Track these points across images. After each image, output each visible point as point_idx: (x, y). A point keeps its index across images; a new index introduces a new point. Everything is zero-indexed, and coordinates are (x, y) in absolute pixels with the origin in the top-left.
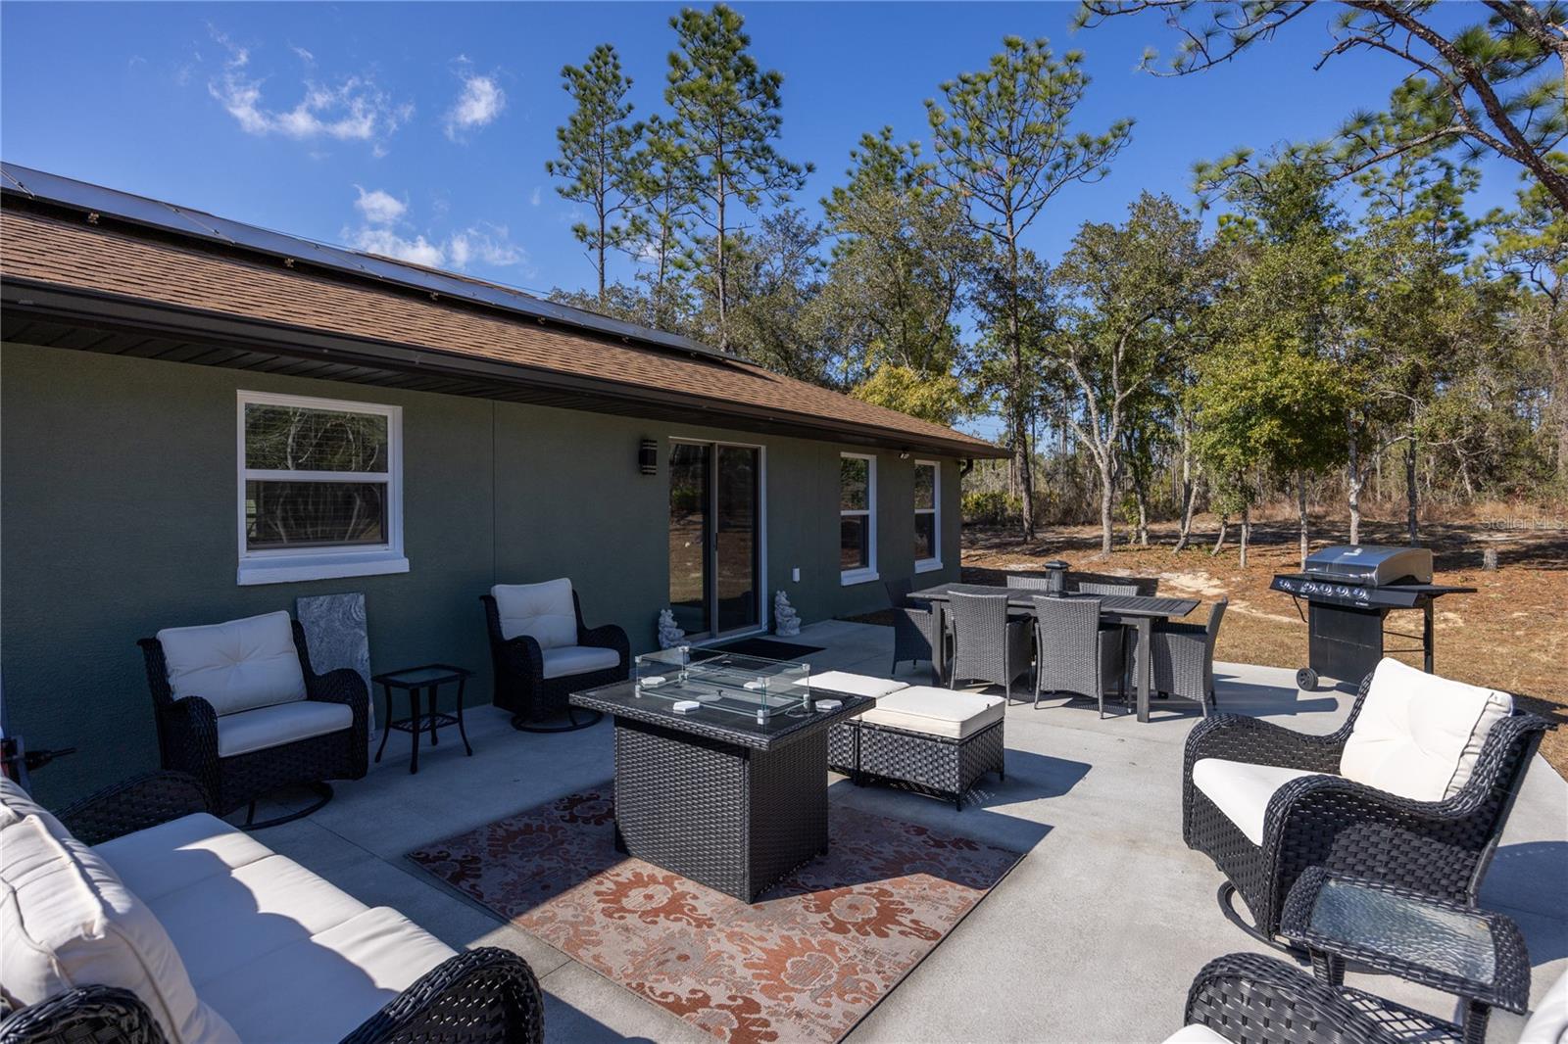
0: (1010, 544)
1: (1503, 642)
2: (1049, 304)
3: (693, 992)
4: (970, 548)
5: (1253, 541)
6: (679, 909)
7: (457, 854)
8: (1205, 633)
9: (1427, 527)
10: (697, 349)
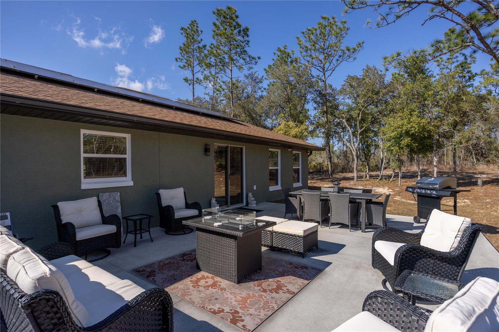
0: (325, 179)
1: (482, 209)
2: (337, 101)
3: (219, 308)
4: (312, 180)
5: (403, 177)
6: (216, 285)
7: (149, 270)
8: (383, 204)
9: (460, 173)
10: (223, 116)
